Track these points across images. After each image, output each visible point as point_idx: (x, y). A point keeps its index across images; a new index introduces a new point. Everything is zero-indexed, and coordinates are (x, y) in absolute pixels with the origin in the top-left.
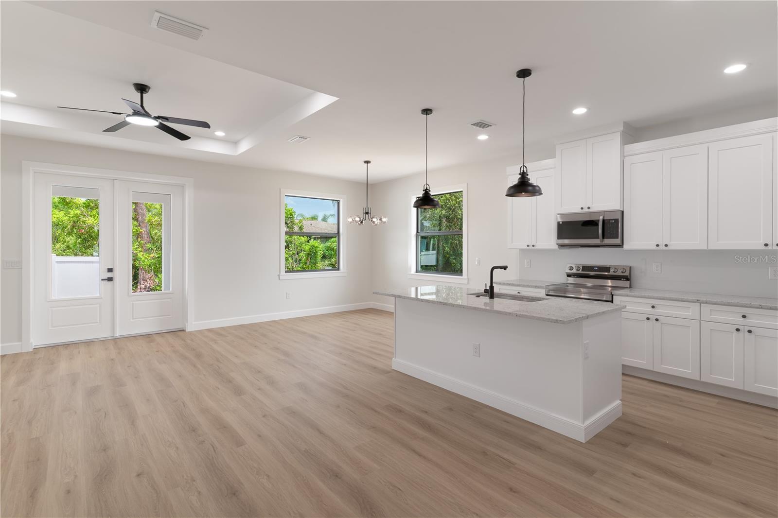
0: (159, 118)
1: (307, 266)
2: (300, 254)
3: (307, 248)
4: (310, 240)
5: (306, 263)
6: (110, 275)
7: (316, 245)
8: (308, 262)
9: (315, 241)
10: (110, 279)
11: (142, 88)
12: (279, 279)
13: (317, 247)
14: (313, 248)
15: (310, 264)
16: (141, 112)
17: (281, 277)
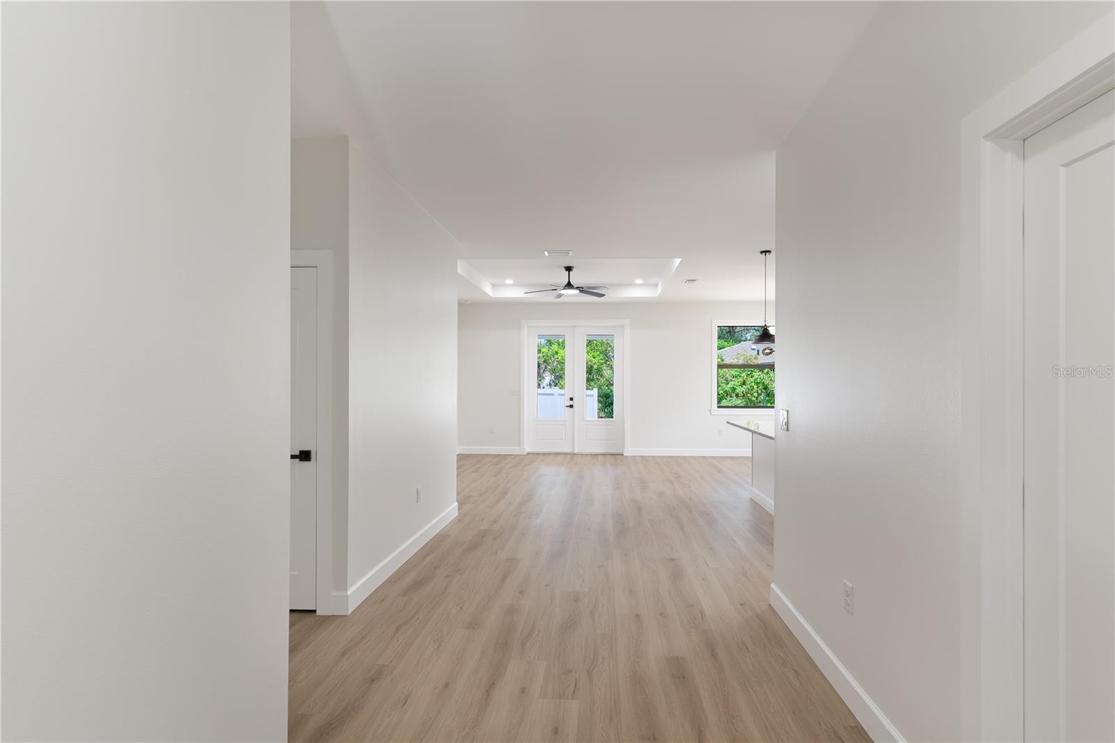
0: (577, 288)
6: (571, 403)
10: (571, 406)
11: (569, 269)
12: (711, 414)
16: (569, 285)
17: (714, 411)
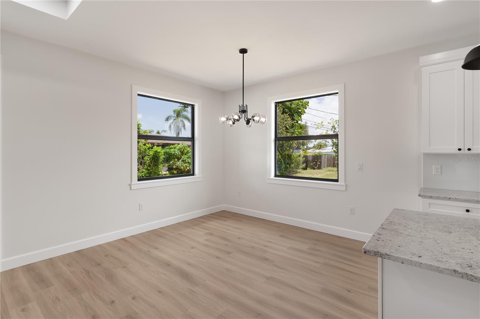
1: (151, 168)
2: (144, 158)
3: (151, 153)
4: (153, 146)
5: (150, 166)
7: (158, 151)
8: (152, 165)
9: (157, 148)
12: (131, 189)
13: (159, 152)
14: (156, 153)
15: (153, 166)
17: (132, 186)
